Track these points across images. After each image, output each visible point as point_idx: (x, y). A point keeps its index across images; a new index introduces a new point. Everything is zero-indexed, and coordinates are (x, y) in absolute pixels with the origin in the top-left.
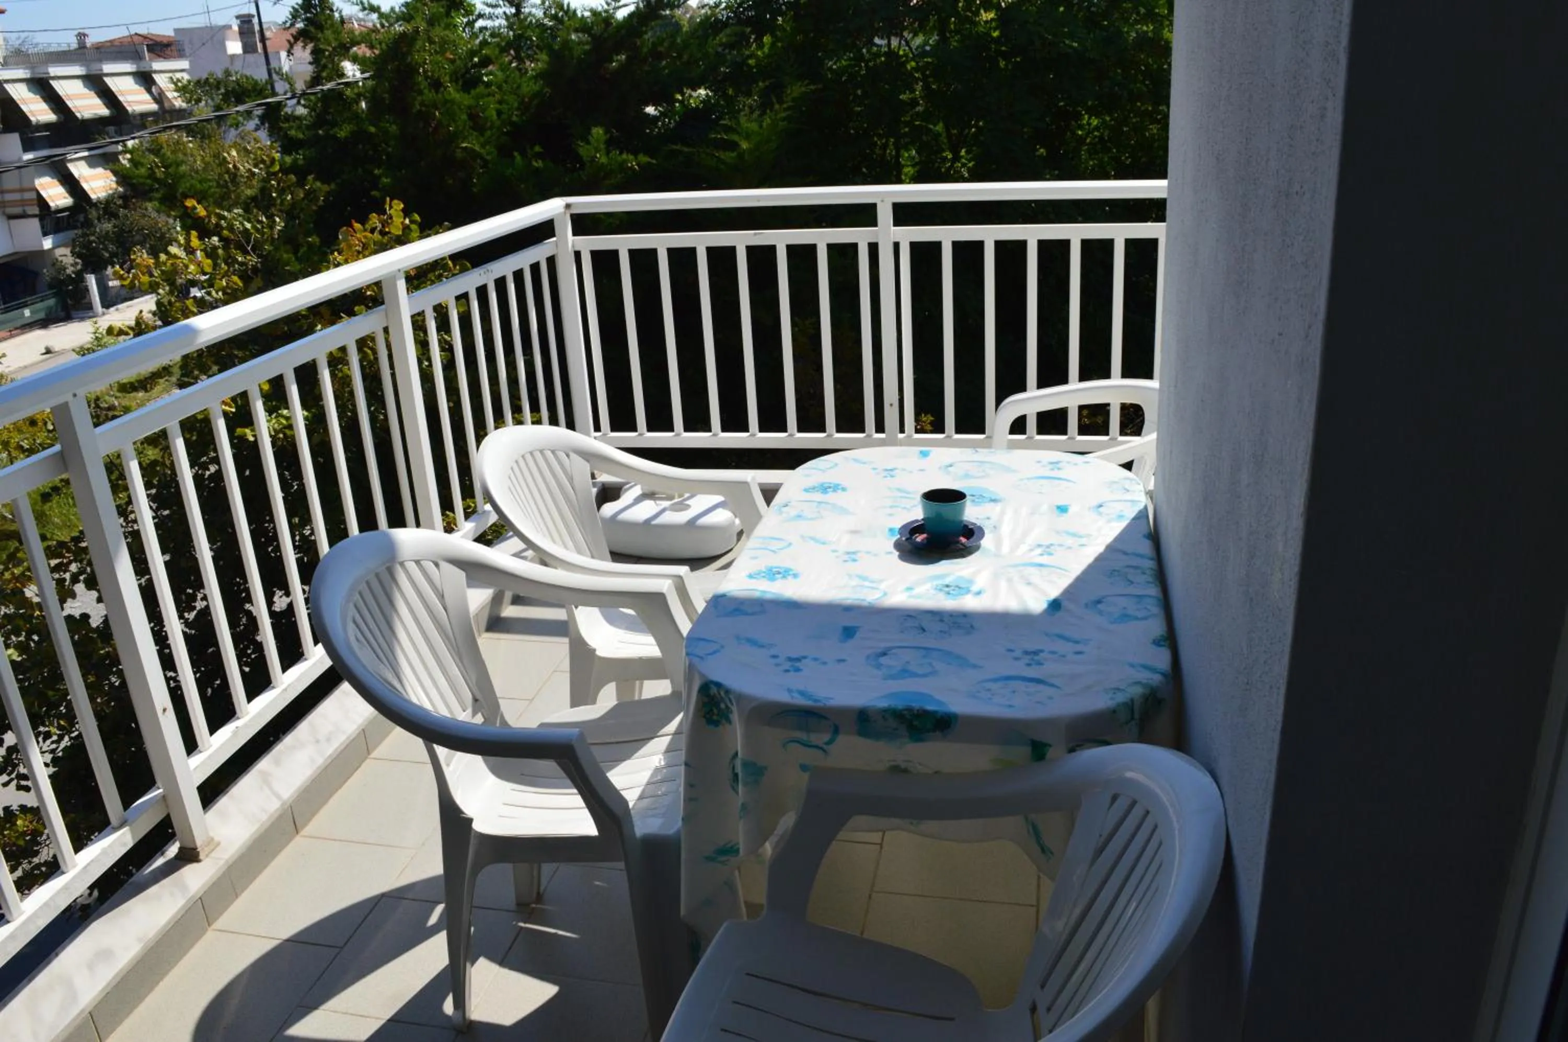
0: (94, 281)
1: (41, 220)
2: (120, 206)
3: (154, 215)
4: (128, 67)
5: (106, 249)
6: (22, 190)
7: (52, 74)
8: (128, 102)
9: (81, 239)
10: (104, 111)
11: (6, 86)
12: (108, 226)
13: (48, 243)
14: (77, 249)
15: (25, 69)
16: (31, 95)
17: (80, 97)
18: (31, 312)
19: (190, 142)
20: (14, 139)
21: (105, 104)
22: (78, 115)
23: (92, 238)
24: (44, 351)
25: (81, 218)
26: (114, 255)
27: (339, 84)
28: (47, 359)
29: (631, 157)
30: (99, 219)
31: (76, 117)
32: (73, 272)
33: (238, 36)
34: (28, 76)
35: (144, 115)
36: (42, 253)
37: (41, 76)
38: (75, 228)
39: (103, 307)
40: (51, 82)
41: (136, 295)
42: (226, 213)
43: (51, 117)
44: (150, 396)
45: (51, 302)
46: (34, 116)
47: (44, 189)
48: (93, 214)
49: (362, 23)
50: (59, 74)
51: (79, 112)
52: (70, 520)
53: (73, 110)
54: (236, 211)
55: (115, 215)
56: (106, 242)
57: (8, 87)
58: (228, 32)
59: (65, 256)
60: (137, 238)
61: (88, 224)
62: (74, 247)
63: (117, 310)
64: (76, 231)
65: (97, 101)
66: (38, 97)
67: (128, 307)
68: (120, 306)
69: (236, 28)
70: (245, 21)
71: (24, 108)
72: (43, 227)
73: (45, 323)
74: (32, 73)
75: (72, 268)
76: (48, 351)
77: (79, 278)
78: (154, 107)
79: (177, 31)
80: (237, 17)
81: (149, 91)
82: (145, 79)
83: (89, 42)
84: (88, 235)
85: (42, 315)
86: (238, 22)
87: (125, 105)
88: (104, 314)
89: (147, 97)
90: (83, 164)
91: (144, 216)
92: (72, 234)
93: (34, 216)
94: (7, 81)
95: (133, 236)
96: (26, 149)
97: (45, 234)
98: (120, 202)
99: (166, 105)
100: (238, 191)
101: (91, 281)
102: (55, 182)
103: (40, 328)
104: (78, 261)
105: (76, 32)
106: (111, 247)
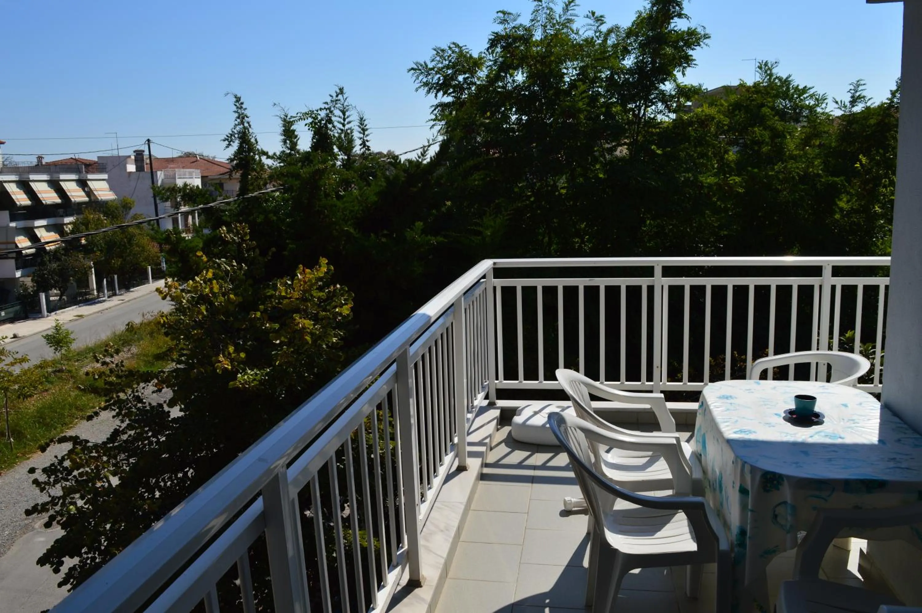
0: (44, 297)
1: (16, 261)
2: (63, 254)
3: (82, 260)
4: (74, 177)
5: (53, 279)
6: (7, 243)
7: (31, 179)
8: (72, 196)
9: (39, 272)
10: (58, 201)
11: (4, 184)
12: (54, 265)
13: (18, 274)
14: (36, 278)
15: (16, 175)
16: (18, 190)
17: (46, 192)
18: (5, 313)
19: (105, 219)
20: (6, 214)
21: (59, 197)
22: (44, 202)
23: (45, 272)
24: (13, 336)
25: (39, 260)
26: (56, 282)
27: (260, 193)
28: (14, 341)
29: (433, 238)
30: (50, 262)
31: (42, 203)
32: (32, 291)
33: (134, 162)
34: (17, 179)
35: (80, 204)
36: (15, 280)
37: (25, 179)
38: (36, 266)
39: (48, 312)
40: (30, 183)
41: (67, 306)
42: (217, 260)
43: (28, 202)
44: (83, 364)
45: (18, 308)
46: (19, 201)
47: (20, 243)
48: (47, 258)
49: (202, 157)
50: (35, 179)
51: (44, 200)
52: (36, 436)
53: (41, 199)
54: (222, 259)
55: (59, 260)
56: (53, 275)
57: (6, 185)
58: (128, 159)
59: (28, 281)
60: (71, 273)
61: (43, 264)
62: (34, 277)
63: (56, 314)
64: (36, 268)
65: (55, 195)
66: (22, 191)
67: (62, 312)
68: (58, 312)
69: (133, 157)
70: (139, 154)
71: (14, 197)
72: (16, 264)
73: (12, 320)
74: (20, 178)
75: (31, 289)
76: (15, 336)
77: (36, 294)
78: (87, 199)
79: (98, 157)
80: (134, 152)
81: (84, 190)
82: (83, 184)
83: (44, 161)
84: (42, 270)
85: (12, 315)
86: (135, 154)
87: (71, 197)
88: (48, 316)
89: (83, 194)
90: (43, 230)
91: (77, 260)
92: (33, 269)
93: (12, 258)
94: (6, 182)
95: (69, 272)
96: (12, 220)
97: (17, 269)
98: (63, 252)
99: (92, 198)
100: (132, 248)
101: (43, 296)
102: (27, 239)
103: (10, 323)
104: (35, 284)
105: (37, 156)
106: (56, 278)
